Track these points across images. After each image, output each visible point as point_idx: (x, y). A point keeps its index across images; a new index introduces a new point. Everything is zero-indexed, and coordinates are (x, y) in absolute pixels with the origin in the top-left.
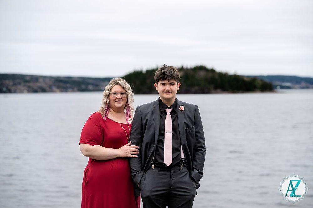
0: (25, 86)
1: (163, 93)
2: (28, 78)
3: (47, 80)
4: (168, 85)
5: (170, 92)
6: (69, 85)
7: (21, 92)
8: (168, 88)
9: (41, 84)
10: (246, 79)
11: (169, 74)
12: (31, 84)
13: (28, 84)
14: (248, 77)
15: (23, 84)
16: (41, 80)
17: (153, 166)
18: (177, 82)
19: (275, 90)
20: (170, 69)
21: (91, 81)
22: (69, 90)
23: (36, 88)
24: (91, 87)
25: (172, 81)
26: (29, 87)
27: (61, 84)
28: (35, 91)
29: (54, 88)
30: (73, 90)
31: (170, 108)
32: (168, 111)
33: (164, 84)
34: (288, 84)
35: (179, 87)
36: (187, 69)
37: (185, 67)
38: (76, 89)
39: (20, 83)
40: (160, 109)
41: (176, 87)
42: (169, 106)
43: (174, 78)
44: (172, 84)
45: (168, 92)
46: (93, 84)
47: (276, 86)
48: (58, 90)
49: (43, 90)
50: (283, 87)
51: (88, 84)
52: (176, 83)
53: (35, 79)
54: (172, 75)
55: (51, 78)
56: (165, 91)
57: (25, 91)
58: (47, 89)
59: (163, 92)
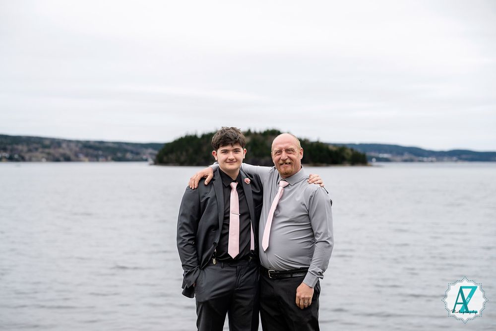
0: (42, 152)
1: (225, 163)
2: (47, 143)
3: (73, 145)
4: (231, 153)
5: (235, 160)
6: (100, 153)
7: (39, 160)
8: (231, 156)
9: (65, 150)
10: (331, 147)
11: (232, 138)
12: (52, 151)
13: (47, 150)
14: (335, 145)
15: (40, 150)
16: (64, 145)
17: (214, 260)
18: (243, 147)
19: (369, 163)
20: (232, 130)
21: (129, 148)
22: (100, 159)
23: (57, 155)
24: (129, 155)
25: (236, 147)
26: (49, 154)
27: (91, 151)
28: (57, 160)
29: (81, 156)
30: (107, 160)
31: (235, 181)
32: (234, 185)
33: (226, 152)
34: (386, 156)
35: (245, 154)
36: (255, 133)
37: (252, 131)
38: (109, 158)
39: (36, 149)
40: (223, 184)
41: (242, 155)
42: (234, 179)
43: (239, 143)
44: (236, 151)
45: (231, 161)
46: (132, 152)
47: (371, 158)
48: (87, 159)
49: (68, 159)
50: (379, 160)
51: (126, 151)
52: (242, 149)
53: (56, 143)
54: (235, 138)
55: (78, 142)
56: (228, 161)
57: (44, 160)
58: (72, 157)
59: (225, 161)
